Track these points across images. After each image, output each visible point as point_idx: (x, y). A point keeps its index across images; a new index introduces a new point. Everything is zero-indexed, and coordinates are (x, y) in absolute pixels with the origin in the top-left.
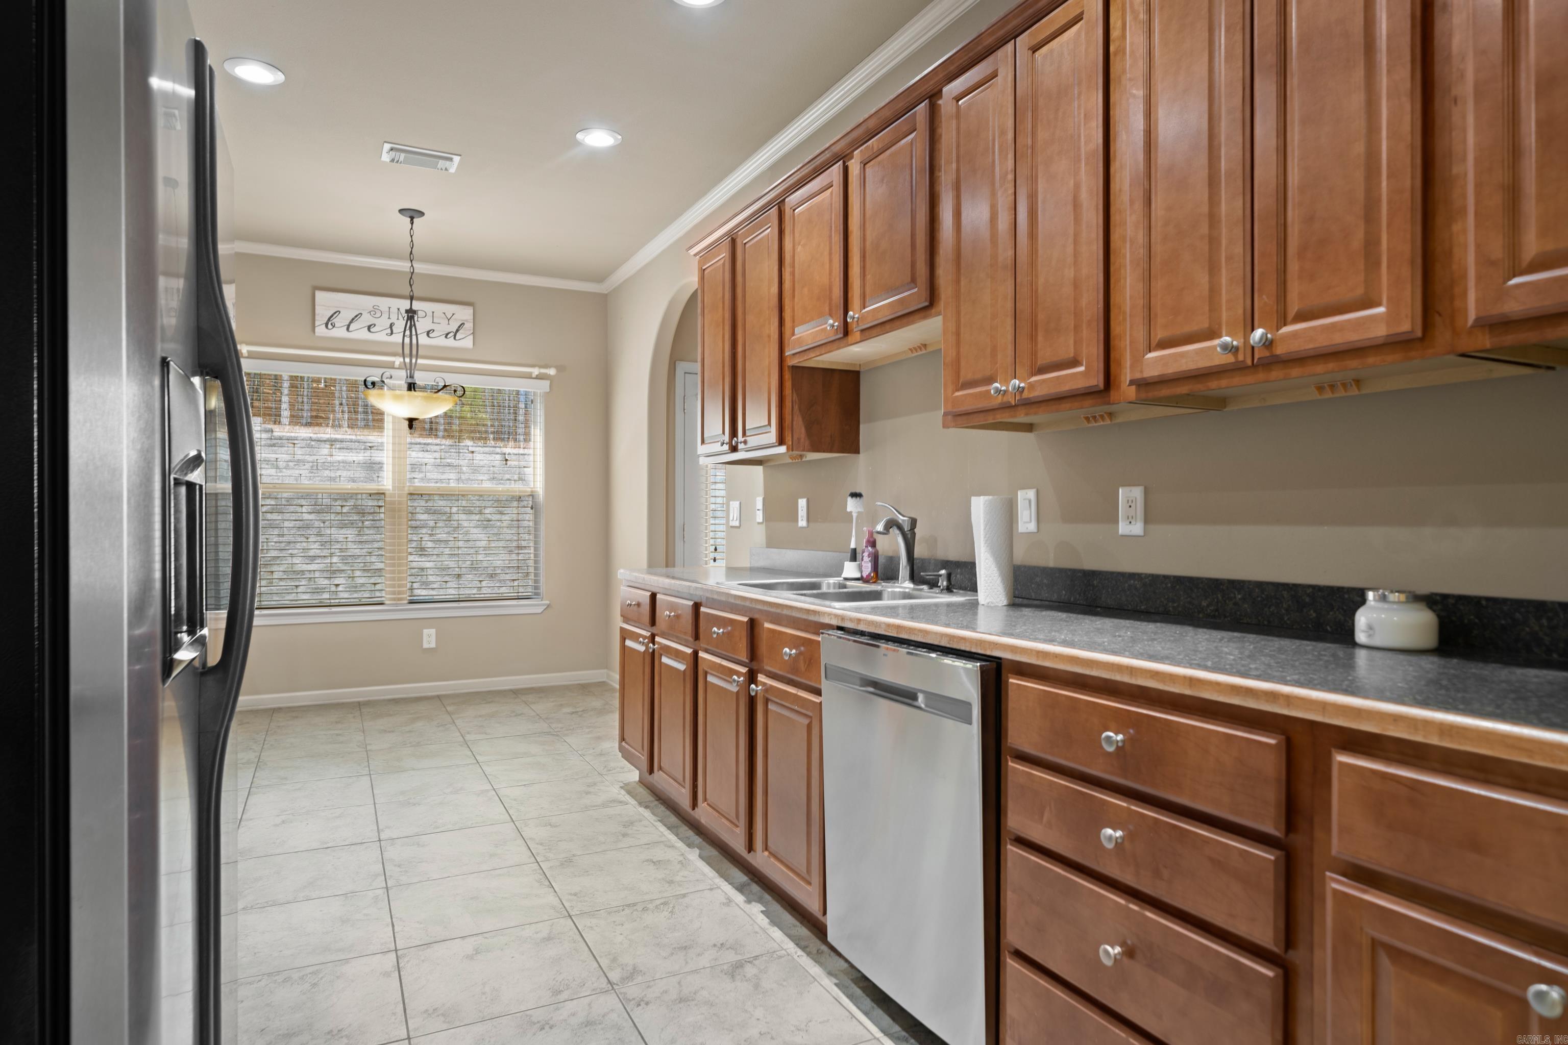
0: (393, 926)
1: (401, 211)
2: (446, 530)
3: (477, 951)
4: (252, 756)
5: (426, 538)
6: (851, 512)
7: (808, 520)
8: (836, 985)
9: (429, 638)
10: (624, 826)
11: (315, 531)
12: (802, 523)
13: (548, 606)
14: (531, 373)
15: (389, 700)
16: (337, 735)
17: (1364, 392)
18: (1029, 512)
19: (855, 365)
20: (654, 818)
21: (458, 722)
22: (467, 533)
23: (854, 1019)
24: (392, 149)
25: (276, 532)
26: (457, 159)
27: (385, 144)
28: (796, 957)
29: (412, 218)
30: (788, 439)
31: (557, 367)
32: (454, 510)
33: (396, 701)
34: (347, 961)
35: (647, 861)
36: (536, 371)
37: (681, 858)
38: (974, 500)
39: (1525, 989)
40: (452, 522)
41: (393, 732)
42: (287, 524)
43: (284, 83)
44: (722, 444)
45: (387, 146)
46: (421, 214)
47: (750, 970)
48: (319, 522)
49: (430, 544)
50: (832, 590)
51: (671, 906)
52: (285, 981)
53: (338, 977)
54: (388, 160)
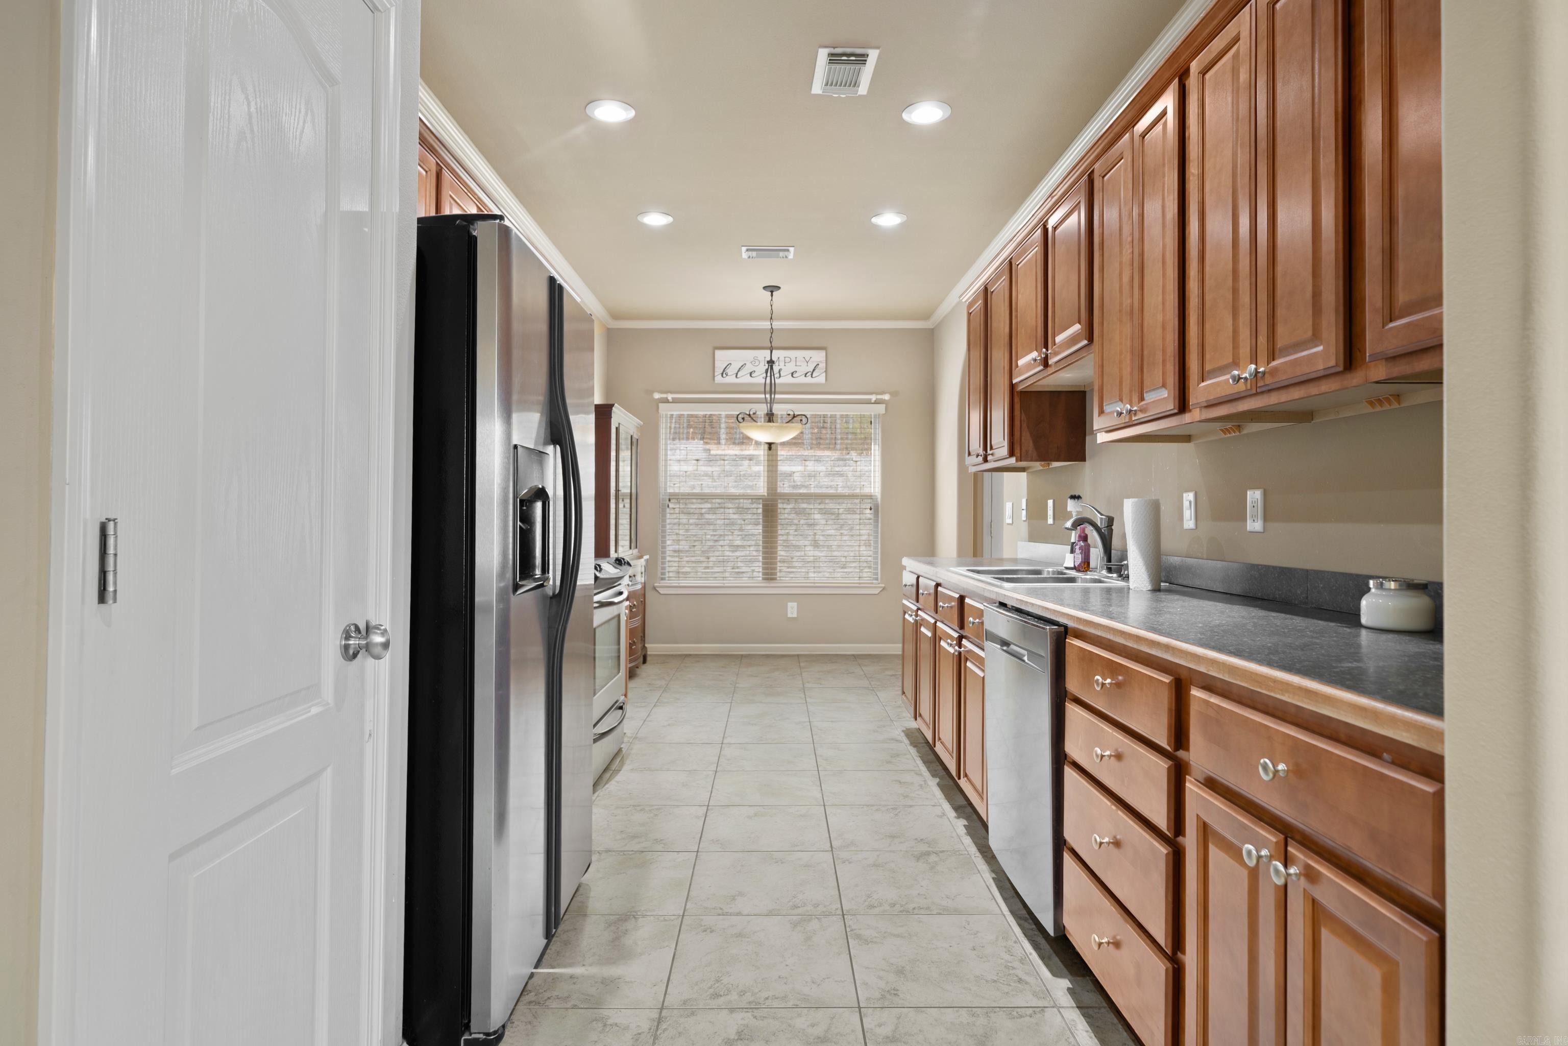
0: (711, 792)
1: (765, 288)
2: (835, 527)
3: (756, 815)
4: (663, 683)
5: (819, 532)
6: (1071, 512)
7: (1054, 519)
8: (993, 879)
9: (792, 610)
10: (892, 757)
11: (737, 527)
12: (1050, 521)
13: (884, 589)
14: (871, 399)
15: (763, 655)
16: (720, 675)
17: (1403, 405)
18: (1189, 511)
19: (1080, 386)
20: (917, 754)
21: (804, 674)
22: (851, 529)
23: (993, 900)
24: (747, 250)
25: (711, 527)
26: (792, 249)
27: (743, 248)
28: (973, 857)
29: (772, 292)
30: (1017, 451)
31: (891, 394)
32: (841, 511)
33: (767, 656)
34: (678, 806)
35: (896, 781)
36: (873, 398)
37: (923, 783)
38: (1125, 500)
39: (1244, 845)
40: (839, 521)
41: (757, 676)
42: (719, 522)
43: (672, 222)
44: (978, 456)
45: (744, 249)
46: (778, 288)
47: (933, 858)
48: (741, 521)
49: (822, 538)
50: (1051, 575)
51: (898, 811)
52: (641, 810)
53: (670, 814)
54: (746, 257)
